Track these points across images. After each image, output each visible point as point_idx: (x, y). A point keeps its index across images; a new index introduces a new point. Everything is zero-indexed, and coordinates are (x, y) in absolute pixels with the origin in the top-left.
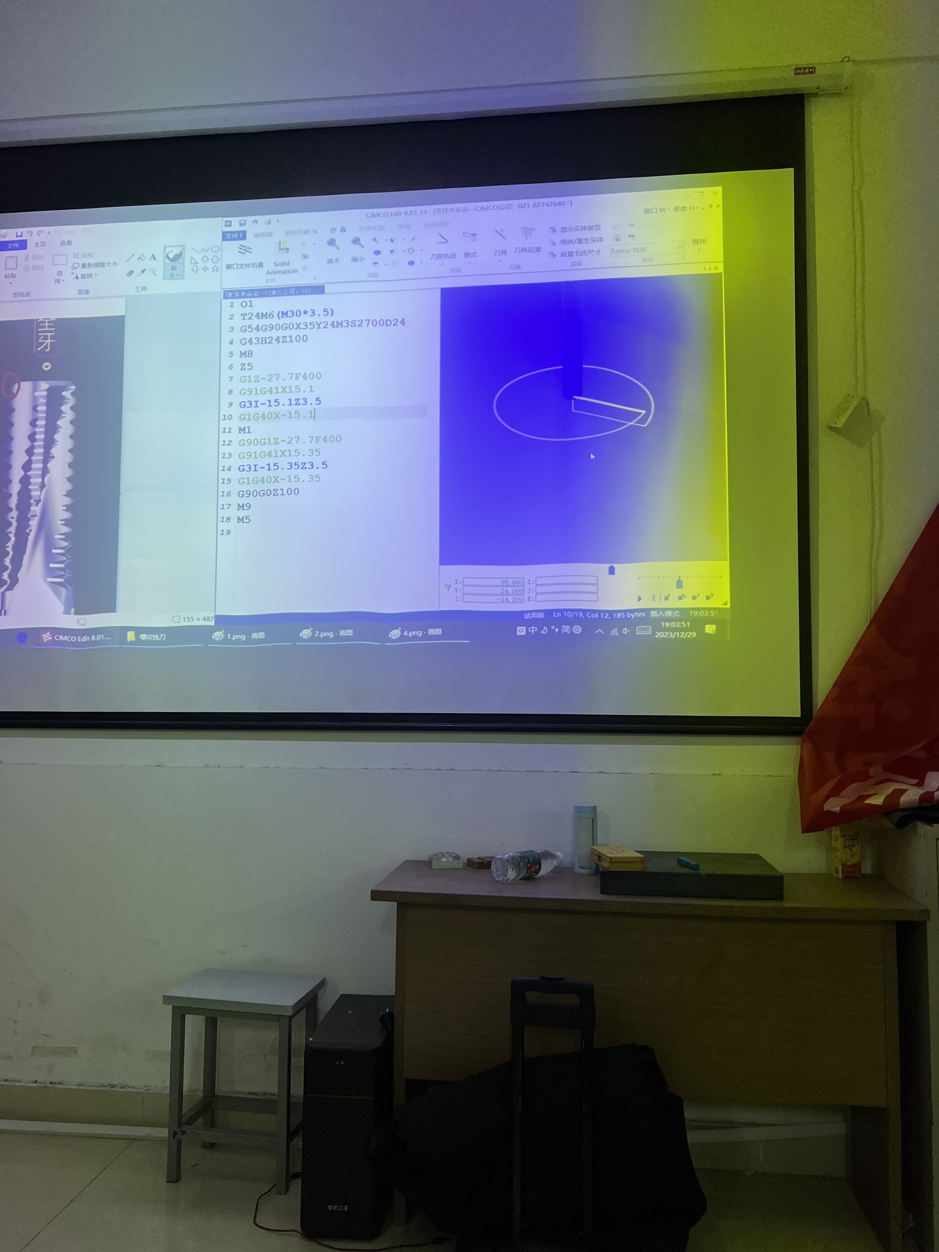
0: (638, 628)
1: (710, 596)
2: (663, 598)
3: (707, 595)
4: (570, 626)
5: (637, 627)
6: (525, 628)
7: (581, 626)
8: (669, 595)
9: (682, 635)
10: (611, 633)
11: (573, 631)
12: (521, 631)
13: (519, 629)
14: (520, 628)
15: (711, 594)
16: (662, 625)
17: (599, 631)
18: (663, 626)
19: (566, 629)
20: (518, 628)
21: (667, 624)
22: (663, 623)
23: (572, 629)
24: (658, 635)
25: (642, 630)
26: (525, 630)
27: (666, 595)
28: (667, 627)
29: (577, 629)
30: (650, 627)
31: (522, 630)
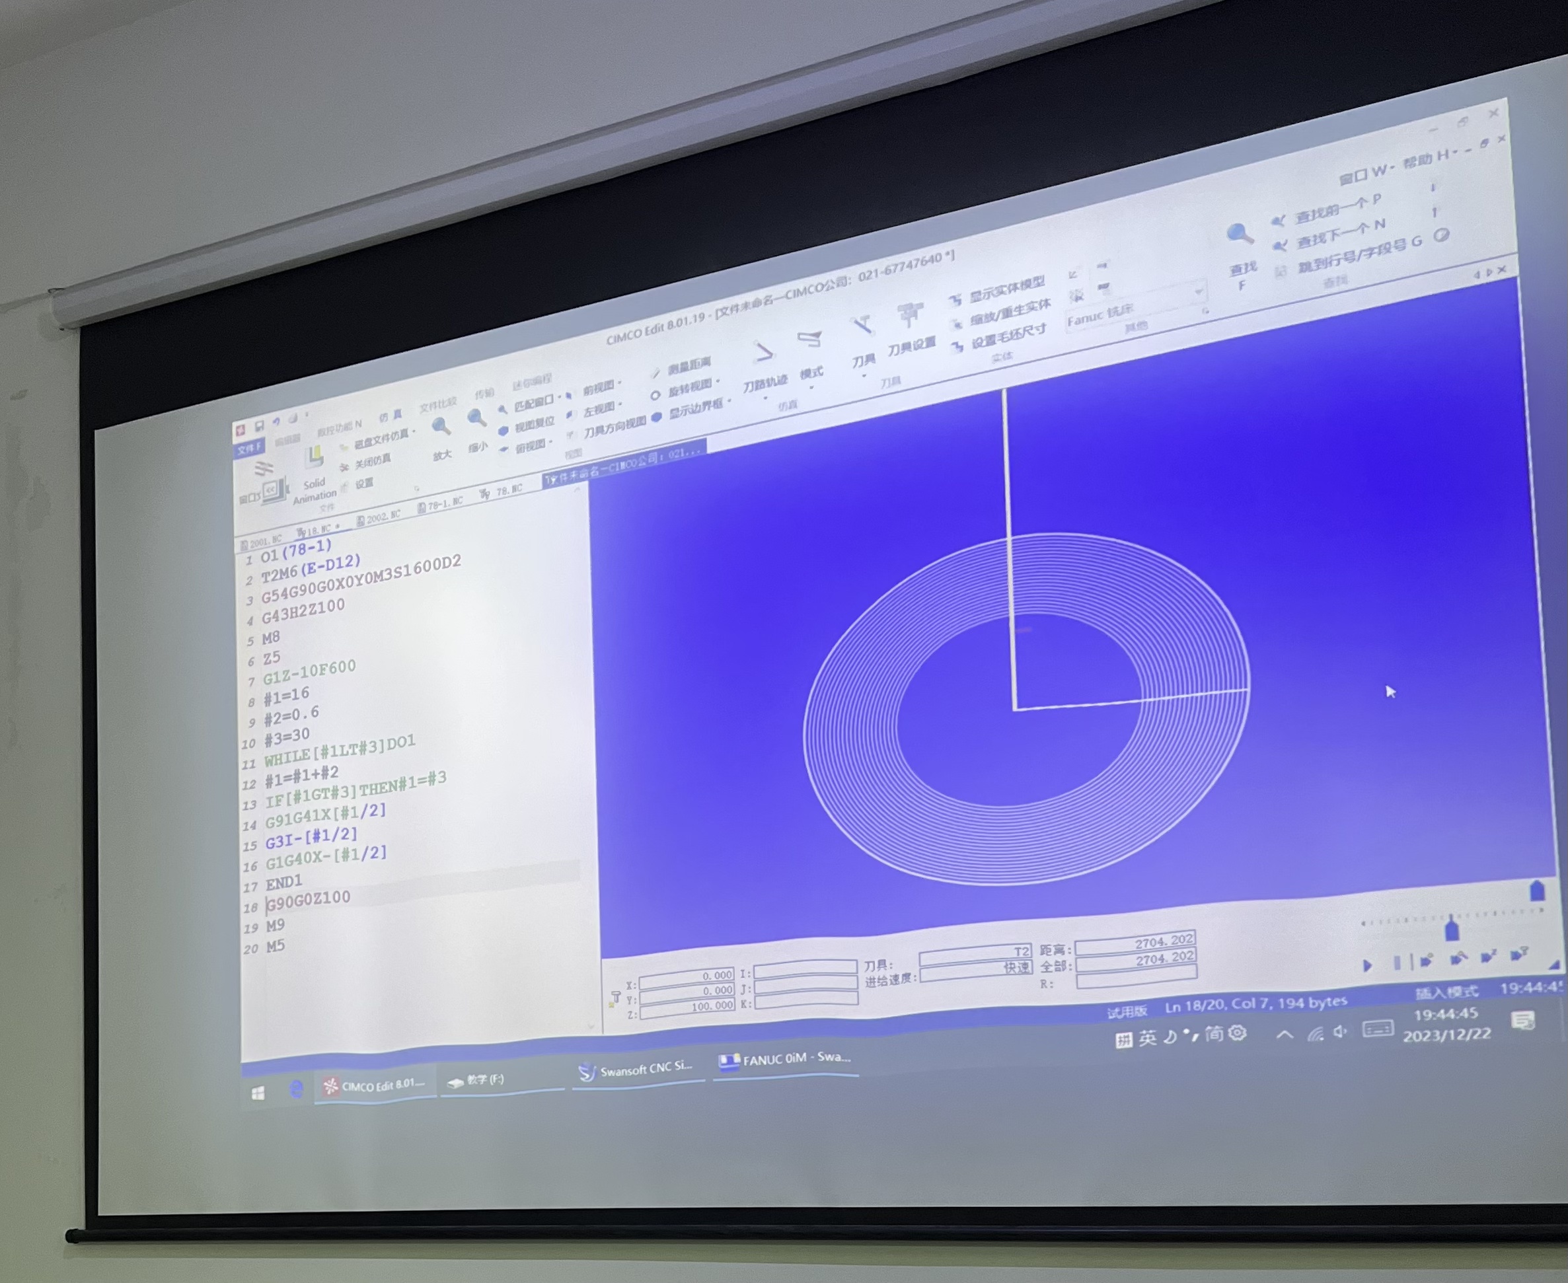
0: (1366, 1024)
1: (1521, 952)
2: (1417, 962)
3: (1514, 950)
4: (1222, 1027)
5: (1364, 1023)
6: (1130, 1034)
7: (1244, 1026)
8: (1431, 955)
9: (1462, 1035)
10: (1310, 1036)
11: (1230, 1035)
12: (1124, 1041)
13: (1120, 1038)
14: (1122, 1035)
15: (1522, 948)
16: (1416, 1016)
17: (1285, 1035)
18: (1419, 1018)
19: (1215, 1033)
20: (1118, 1035)
21: (1427, 1013)
22: (1418, 1012)
23: (1226, 1033)
24: (1408, 1037)
25: (1374, 1027)
26: (1131, 1039)
27: (1424, 956)
28: (1428, 1019)
29: (1237, 1033)
30: (1392, 1021)
31: (1127, 1039)
